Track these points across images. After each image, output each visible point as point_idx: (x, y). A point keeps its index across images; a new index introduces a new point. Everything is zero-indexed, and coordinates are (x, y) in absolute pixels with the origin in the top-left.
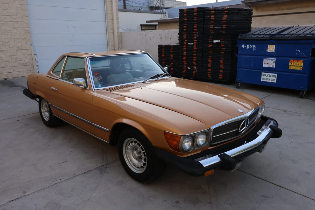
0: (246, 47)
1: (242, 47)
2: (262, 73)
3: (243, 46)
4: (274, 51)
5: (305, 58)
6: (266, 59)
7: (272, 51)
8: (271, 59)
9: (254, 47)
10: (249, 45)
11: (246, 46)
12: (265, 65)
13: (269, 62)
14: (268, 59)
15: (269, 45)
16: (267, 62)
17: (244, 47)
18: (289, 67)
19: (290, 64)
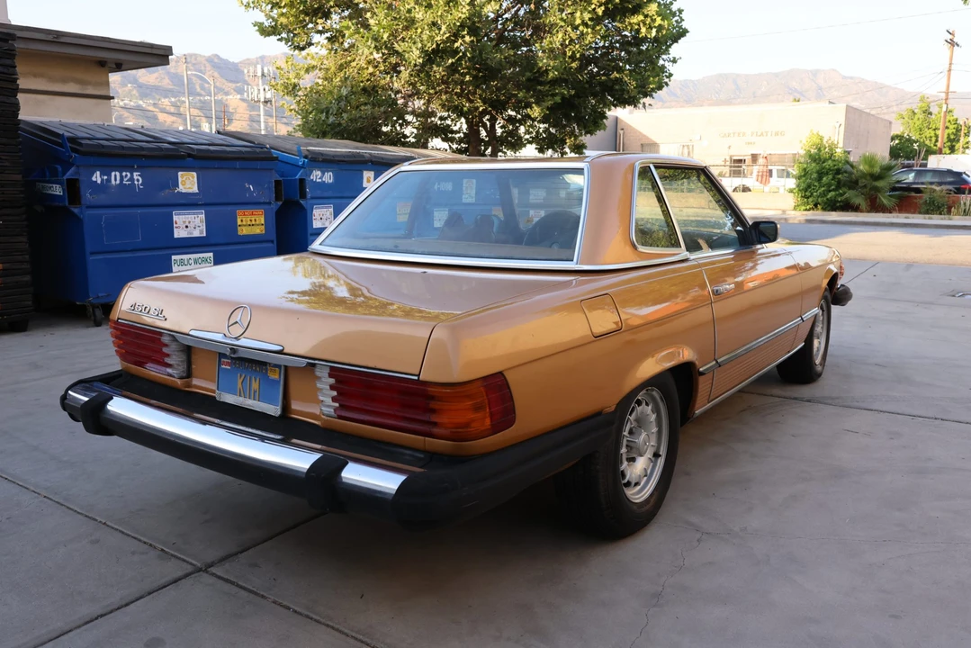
0: (109, 180)
1: (94, 179)
2: (174, 257)
3: (97, 177)
4: (195, 189)
5: (264, 203)
6: (179, 214)
7: (190, 191)
8: (194, 214)
9: (138, 180)
10: (118, 174)
11: (110, 176)
12: (179, 233)
13: (189, 222)
14: (184, 214)
15: (180, 173)
16: (184, 222)
17: (102, 180)
18: (239, 228)
19: (239, 222)
